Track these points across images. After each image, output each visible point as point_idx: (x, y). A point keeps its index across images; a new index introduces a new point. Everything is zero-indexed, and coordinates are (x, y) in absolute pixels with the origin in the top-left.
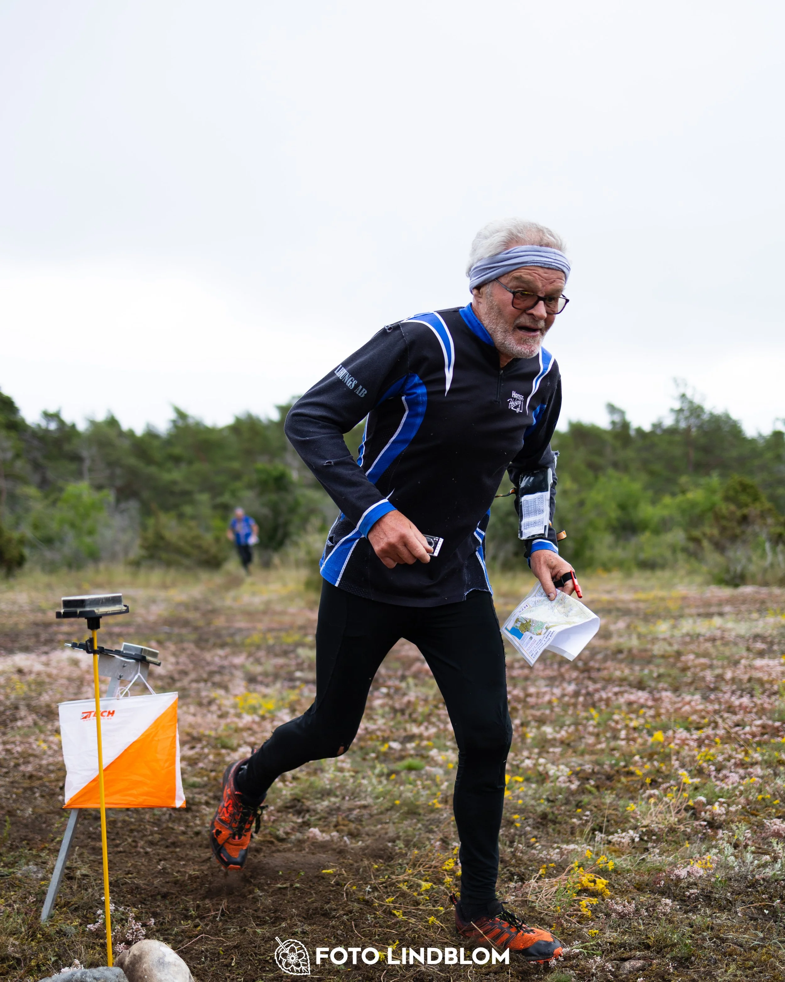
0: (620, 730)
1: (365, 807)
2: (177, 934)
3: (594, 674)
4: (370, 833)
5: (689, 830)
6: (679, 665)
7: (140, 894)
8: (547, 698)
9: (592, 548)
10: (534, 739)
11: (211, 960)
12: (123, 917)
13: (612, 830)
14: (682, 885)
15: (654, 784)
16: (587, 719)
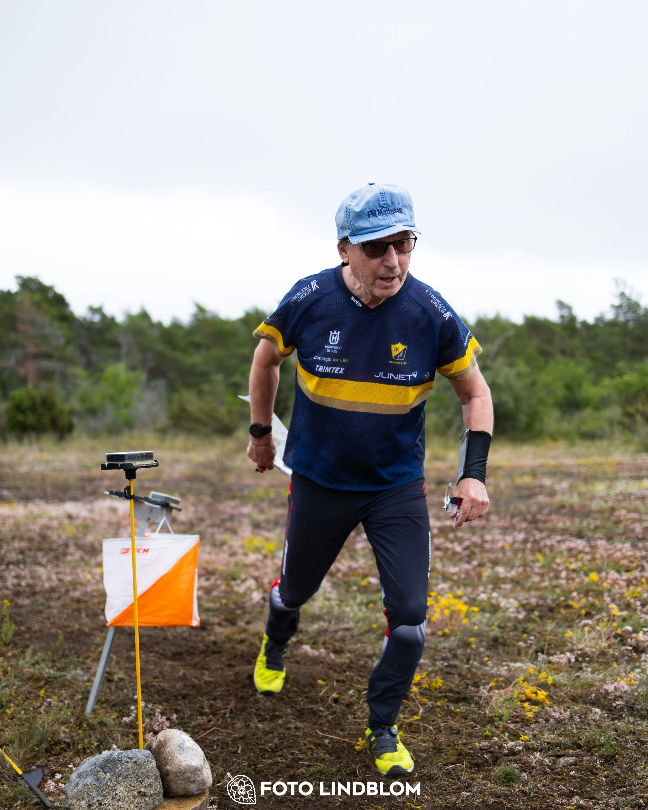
0: (560, 572)
1: (347, 630)
2: (194, 727)
3: (541, 525)
4: (352, 650)
5: (617, 653)
6: (613, 519)
7: (165, 694)
8: (500, 544)
9: (541, 421)
10: (488, 577)
11: (222, 748)
12: (151, 712)
13: (552, 652)
14: (610, 697)
15: (588, 615)
16: (534, 562)
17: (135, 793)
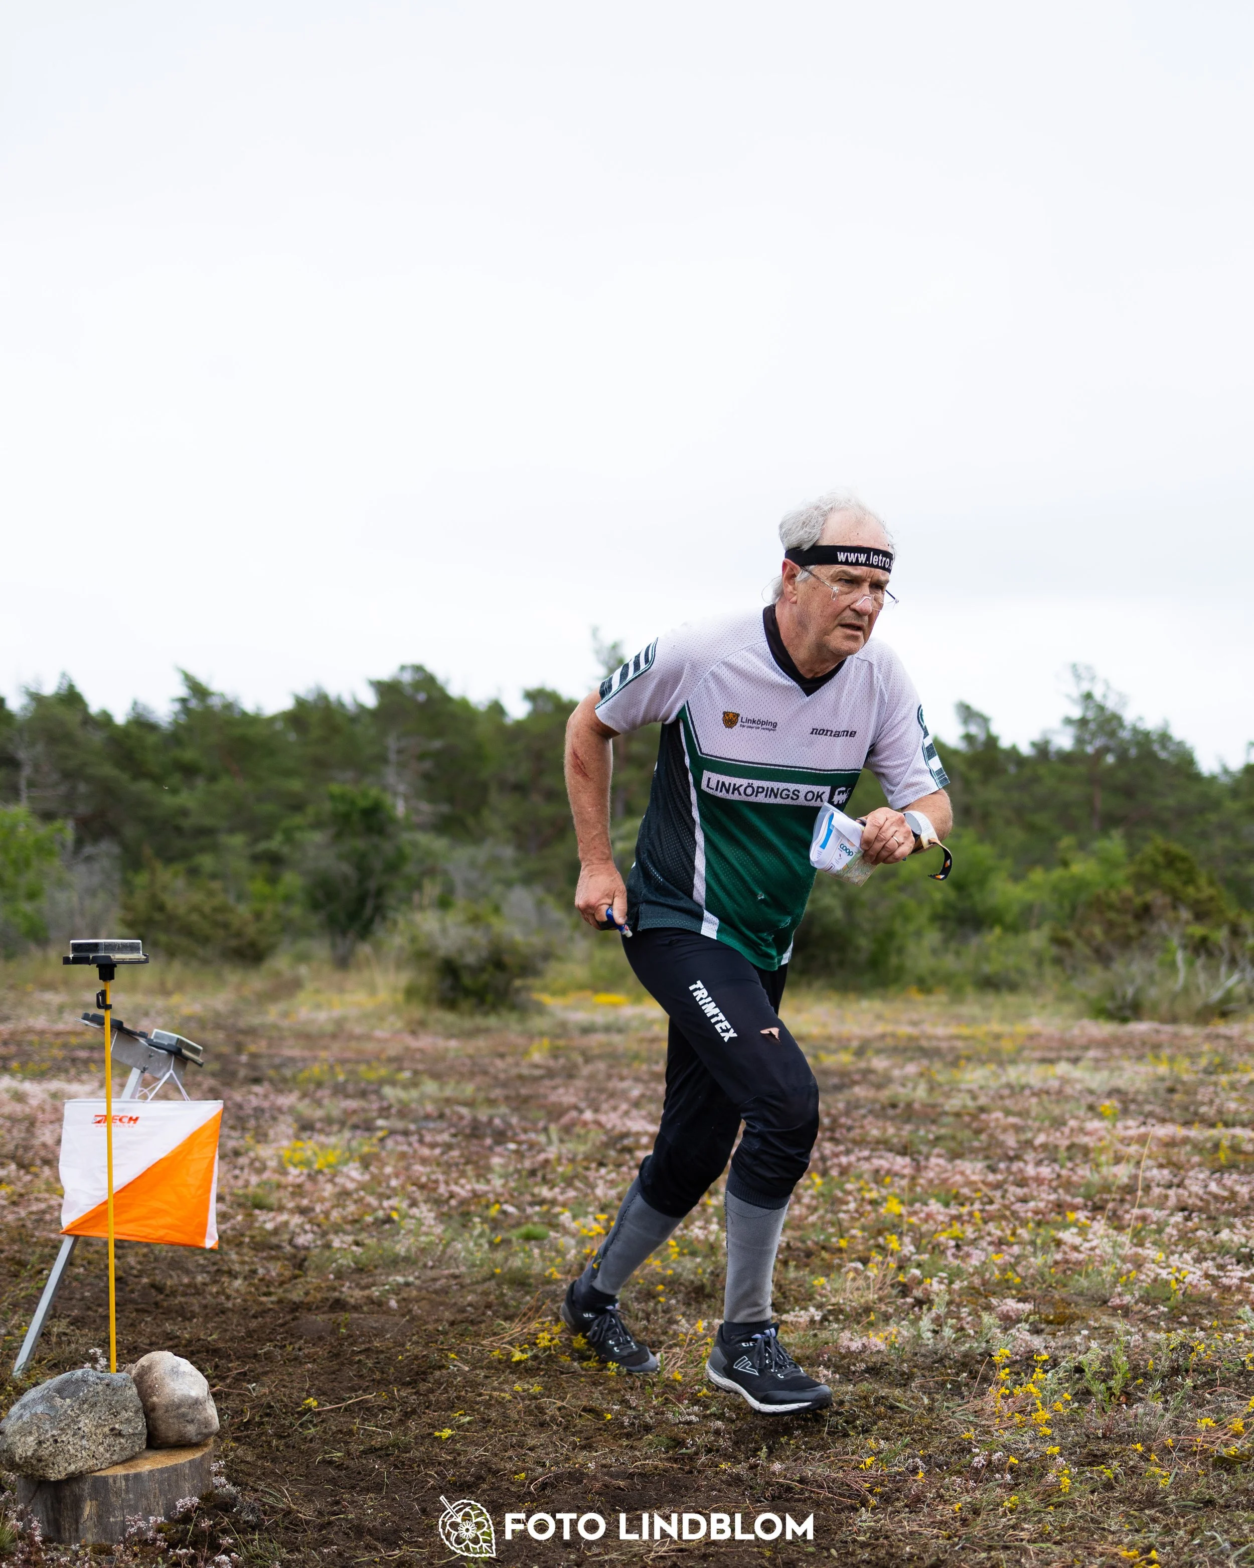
0: (846, 1202)
1: (454, 1276)
13: (787, 1308)
17: (106, 1429)
